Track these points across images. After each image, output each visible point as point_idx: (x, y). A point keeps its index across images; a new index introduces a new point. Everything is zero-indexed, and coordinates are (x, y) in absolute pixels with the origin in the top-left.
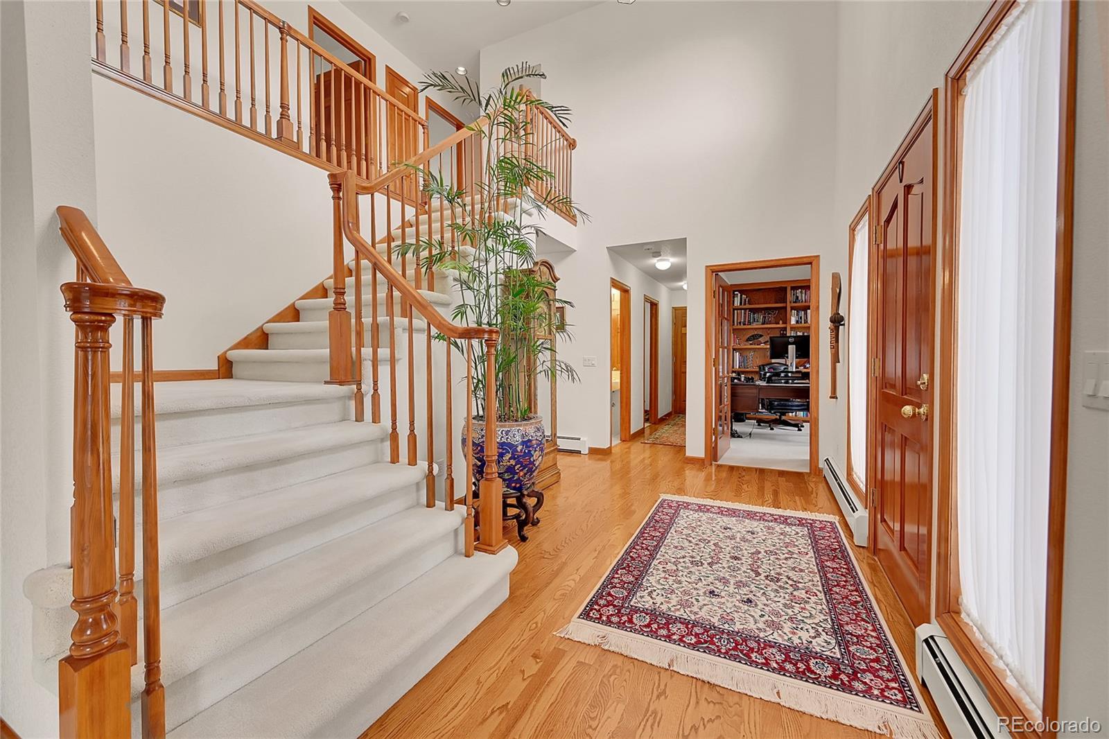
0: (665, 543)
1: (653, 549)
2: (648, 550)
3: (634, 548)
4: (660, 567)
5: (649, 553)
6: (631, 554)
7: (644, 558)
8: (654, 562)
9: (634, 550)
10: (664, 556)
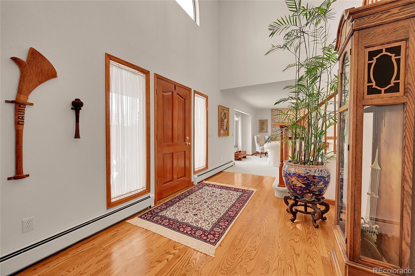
0: (228, 208)
1: (234, 206)
2: (235, 206)
3: (241, 207)
4: (233, 200)
5: (235, 205)
6: (242, 204)
7: (237, 203)
8: (234, 202)
9: (241, 206)
10: (230, 204)
